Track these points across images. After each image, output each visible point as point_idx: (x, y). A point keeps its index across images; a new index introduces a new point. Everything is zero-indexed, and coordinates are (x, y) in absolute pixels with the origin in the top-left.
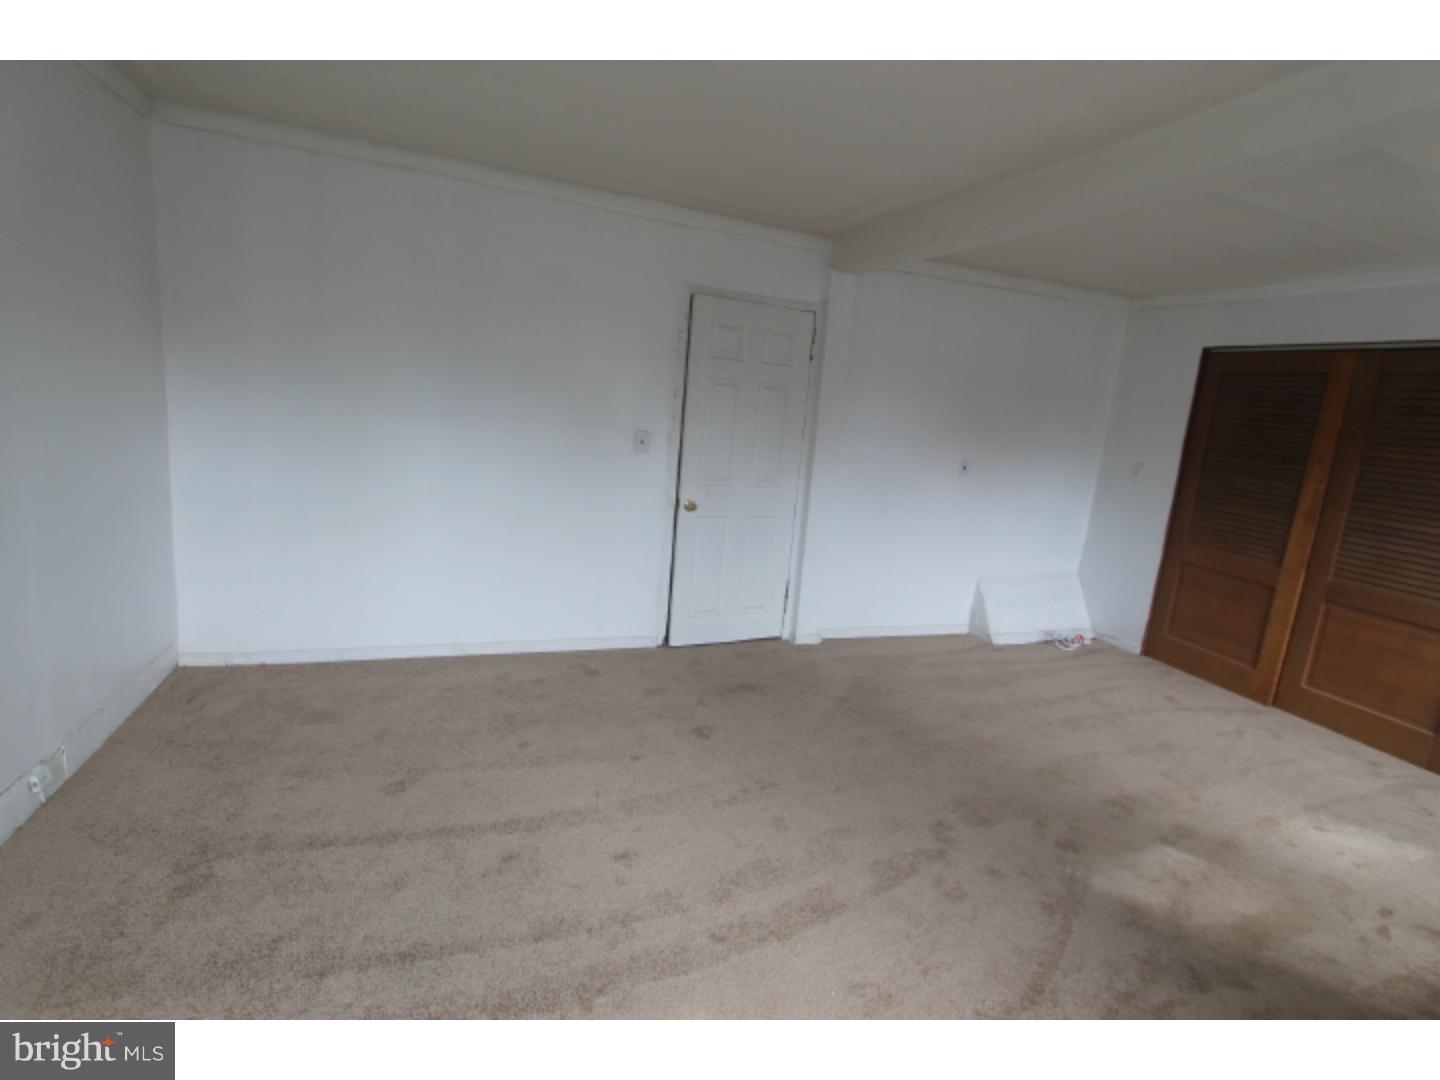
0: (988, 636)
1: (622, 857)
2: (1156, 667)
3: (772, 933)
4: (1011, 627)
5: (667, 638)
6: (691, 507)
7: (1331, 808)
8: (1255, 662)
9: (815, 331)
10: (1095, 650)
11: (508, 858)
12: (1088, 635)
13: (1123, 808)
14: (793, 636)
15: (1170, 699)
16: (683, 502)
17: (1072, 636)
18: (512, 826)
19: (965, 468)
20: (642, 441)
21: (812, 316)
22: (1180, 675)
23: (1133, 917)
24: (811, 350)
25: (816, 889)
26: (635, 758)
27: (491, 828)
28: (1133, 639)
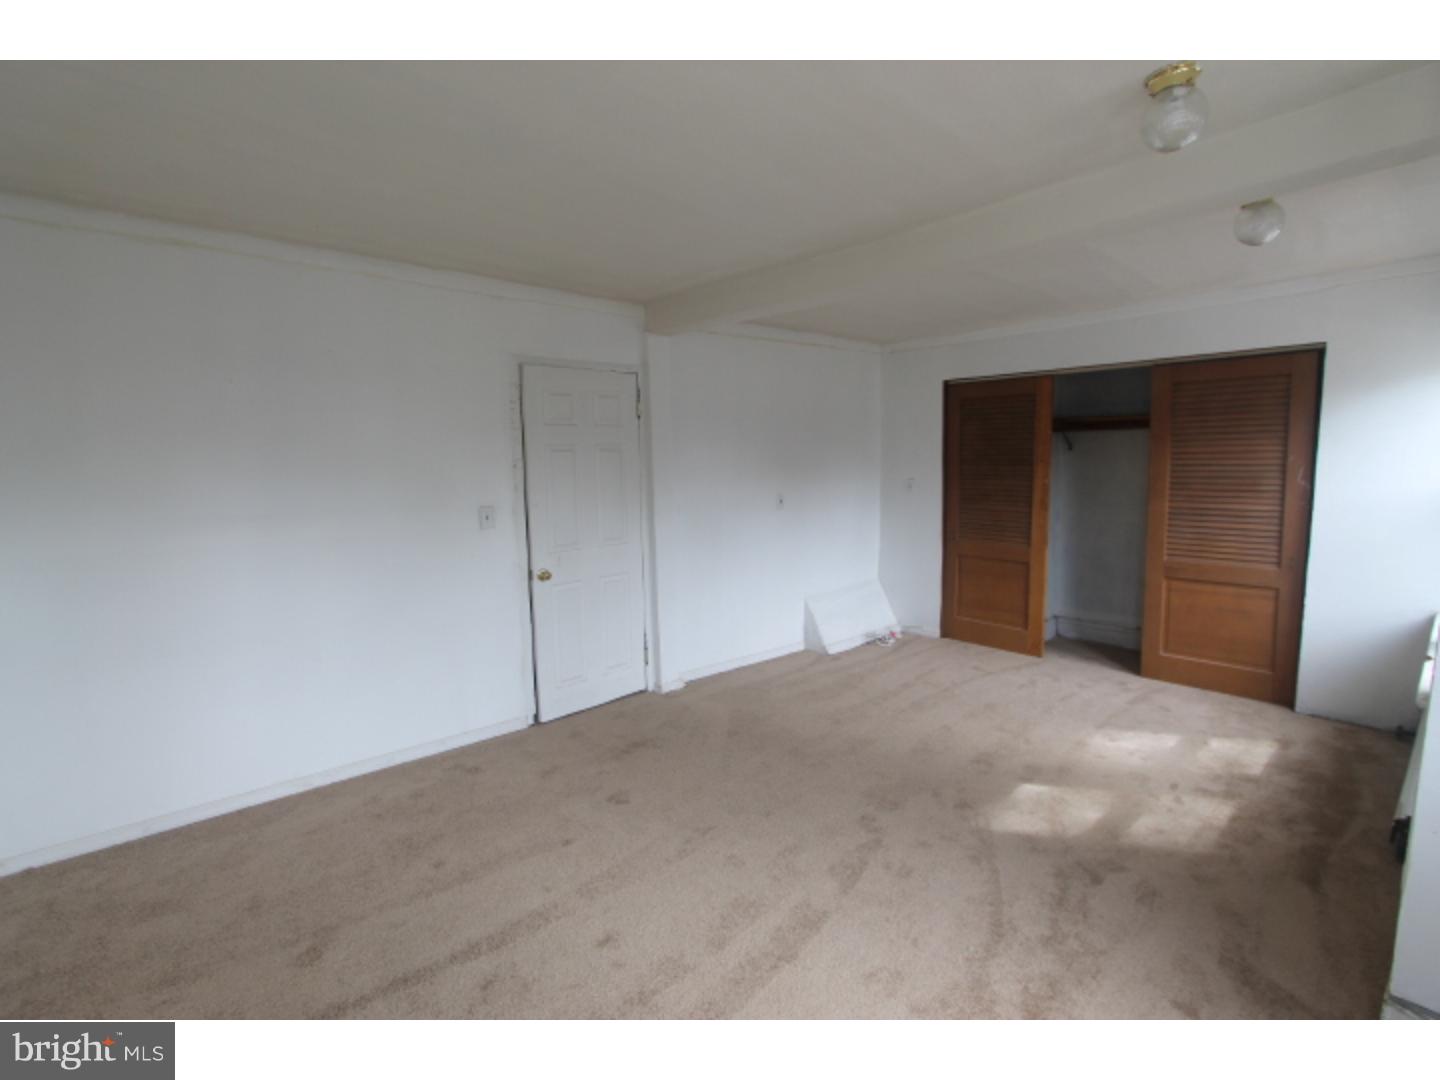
0: (824, 648)
1: (607, 941)
2: (955, 646)
3: (779, 959)
4: (841, 636)
5: (536, 717)
6: (545, 577)
7: (1113, 722)
8: (1026, 625)
9: (638, 391)
10: (907, 641)
11: (486, 986)
12: (897, 629)
13: (985, 762)
14: (658, 685)
15: (976, 668)
16: (536, 572)
17: (886, 633)
18: (472, 951)
19: (781, 501)
20: (486, 516)
21: (634, 376)
22: (975, 649)
23: (1031, 845)
24: (637, 409)
25: (797, 907)
26: (567, 843)
27: (451, 962)
28: (932, 626)
